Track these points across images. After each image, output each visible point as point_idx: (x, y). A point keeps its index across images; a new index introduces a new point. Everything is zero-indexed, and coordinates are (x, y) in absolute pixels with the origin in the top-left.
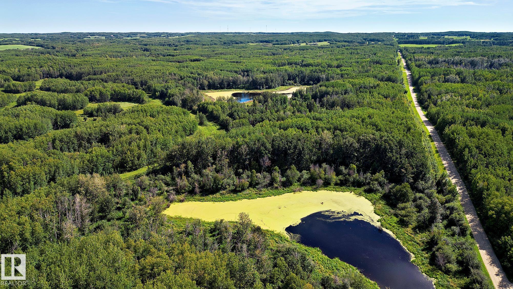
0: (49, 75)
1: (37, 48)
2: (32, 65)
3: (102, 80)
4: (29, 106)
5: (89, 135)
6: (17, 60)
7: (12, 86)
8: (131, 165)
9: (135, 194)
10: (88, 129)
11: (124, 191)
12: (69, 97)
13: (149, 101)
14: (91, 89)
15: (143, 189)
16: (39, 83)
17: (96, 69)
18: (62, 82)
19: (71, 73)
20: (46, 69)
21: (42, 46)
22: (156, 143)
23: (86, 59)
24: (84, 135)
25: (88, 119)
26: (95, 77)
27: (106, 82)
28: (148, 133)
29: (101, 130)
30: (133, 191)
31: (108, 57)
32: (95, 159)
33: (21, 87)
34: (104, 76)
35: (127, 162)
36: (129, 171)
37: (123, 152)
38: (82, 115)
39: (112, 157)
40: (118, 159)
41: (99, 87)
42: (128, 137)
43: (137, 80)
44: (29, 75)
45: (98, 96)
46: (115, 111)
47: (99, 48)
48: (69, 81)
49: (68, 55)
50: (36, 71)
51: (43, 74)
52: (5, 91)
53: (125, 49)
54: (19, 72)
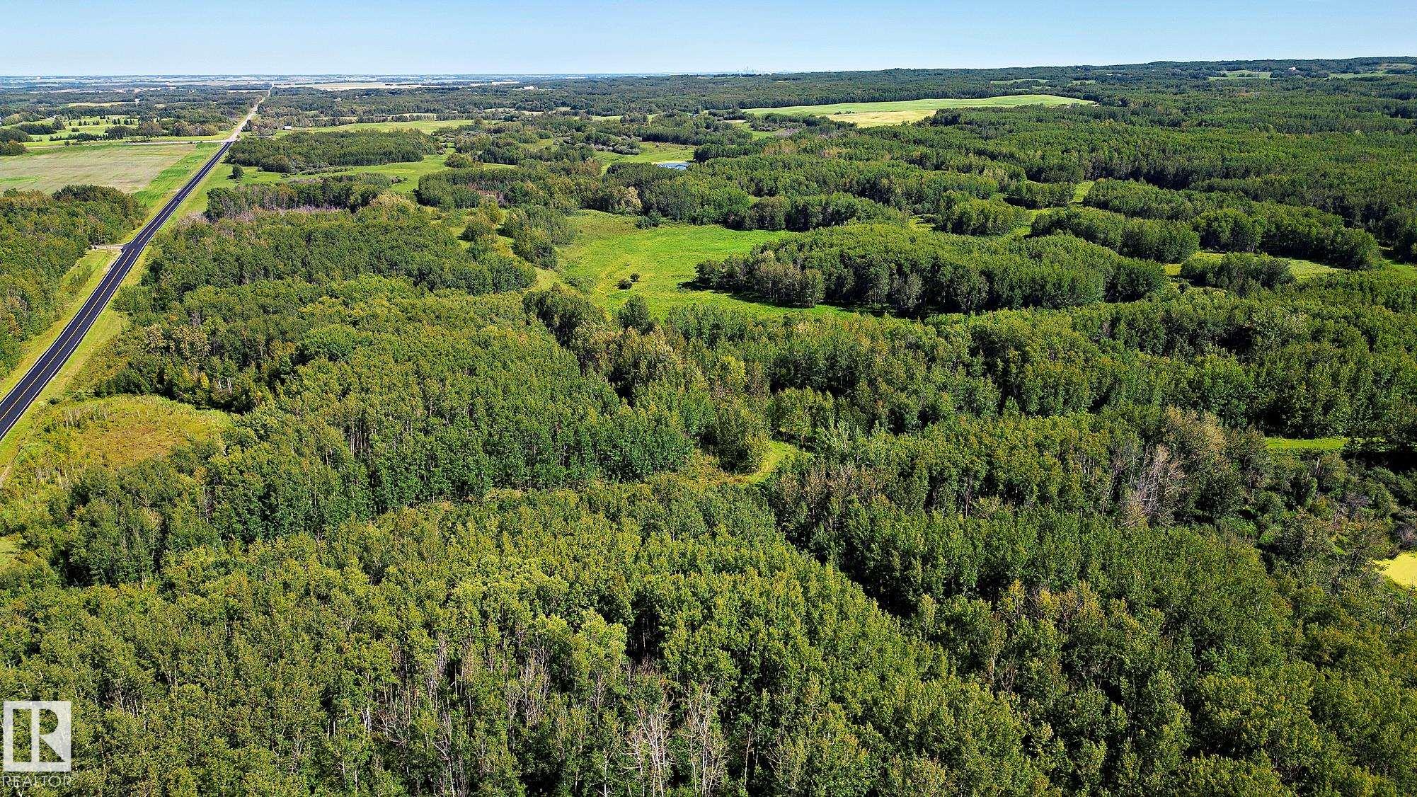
0: (1104, 171)
1: (1085, 103)
2: (1074, 144)
3: (1246, 192)
4: (1060, 237)
5: (1199, 324)
6: (1043, 132)
7: (1024, 191)
8: (1299, 420)
9: (1298, 493)
10: (1199, 311)
11: (1267, 480)
12: (1152, 228)
13: (1380, 266)
14: (1212, 214)
15: (1324, 490)
16: (1083, 189)
17: (1233, 163)
18: (1139, 190)
19: (1163, 170)
20: (1103, 154)
21: (1096, 99)
22: (1389, 381)
23: (1211, 135)
24: (1186, 322)
25: (1191, 289)
26: (1226, 183)
27: (1256, 198)
28: (1371, 349)
29: (1230, 319)
30: (1295, 484)
31: (1273, 131)
32: (1208, 381)
33: (1044, 194)
34: (1254, 182)
35: (1291, 412)
36: (1292, 436)
37: (1285, 383)
38: (1176, 277)
39: (1252, 389)
40: (1267, 398)
41: (1234, 211)
42: (1311, 347)
43: (1355, 200)
44: (1062, 168)
45: (1226, 236)
46: (1270, 279)
47: (1247, 106)
48: (1156, 188)
49: (1161, 123)
50: (1080, 158)
51: (1094, 168)
52: (1011, 201)
53: (1329, 108)
54: (1043, 159)
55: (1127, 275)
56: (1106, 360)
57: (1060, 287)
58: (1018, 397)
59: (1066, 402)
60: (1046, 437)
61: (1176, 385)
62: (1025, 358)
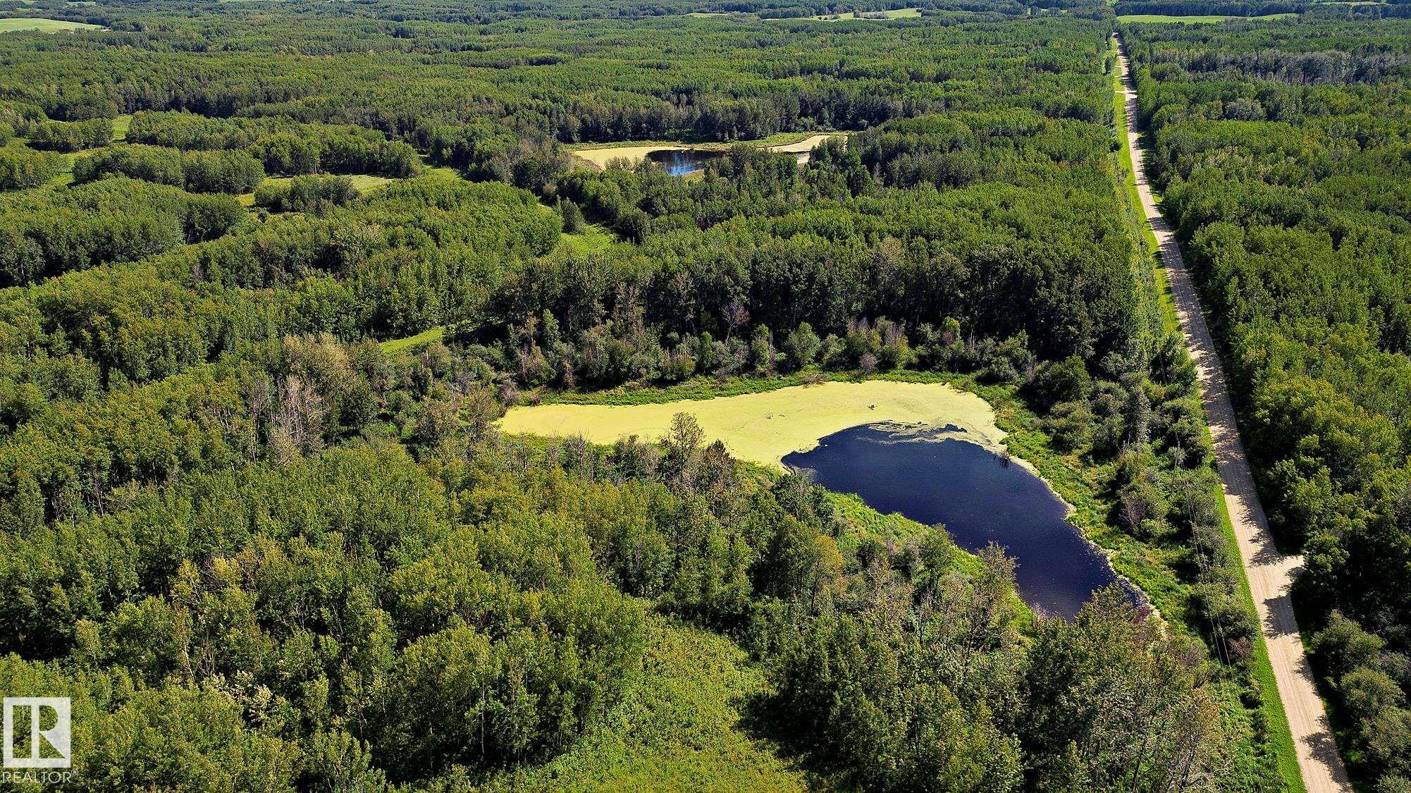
0: (138, 103)
1: (92, 27)
2: (95, 75)
3: (293, 116)
4: (110, 181)
5: (290, 250)
6: (47, 60)
7: (50, 133)
8: (402, 320)
9: (420, 385)
10: (285, 237)
11: (392, 382)
12: (213, 161)
13: (424, 171)
14: (268, 140)
15: (439, 376)
16: (121, 125)
17: (271, 87)
18: (185, 122)
19: (203, 99)
20: (132, 85)
21: (103, 22)
22: (459, 270)
23: (239, 59)
24: (277, 252)
25: (271, 217)
26: (270, 107)
27: (303, 120)
28: (438, 245)
29: (316, 239)
30: (415, 378)
31: (299, 54)
32: (315, 304)
33: (76, 135)
34: (295, 105)
35: (392, 314)
36: (398, 337)
37: (380, 292)
38: (253, 207)
39: (354, 302)
40: (370, 307)
41: (287, 134)
42: (392, 253)
43: (388, 115)
44: (88, 104)
45: (287, 160)
46: (340, 196)
47: (266, 29)
48: (202, 117)
49: (185, 49)
50: (106, 90)
51: (126, 100)
52: (35, 145)
53: (341, 31)
54: (61, 94)
55: (201, 212)
56: (207, 304)
57: (131, 237)
58: (122, 366)
59: (179, 359)
60: (170, 401)
61: (287, 314)
62: (116, 322)
